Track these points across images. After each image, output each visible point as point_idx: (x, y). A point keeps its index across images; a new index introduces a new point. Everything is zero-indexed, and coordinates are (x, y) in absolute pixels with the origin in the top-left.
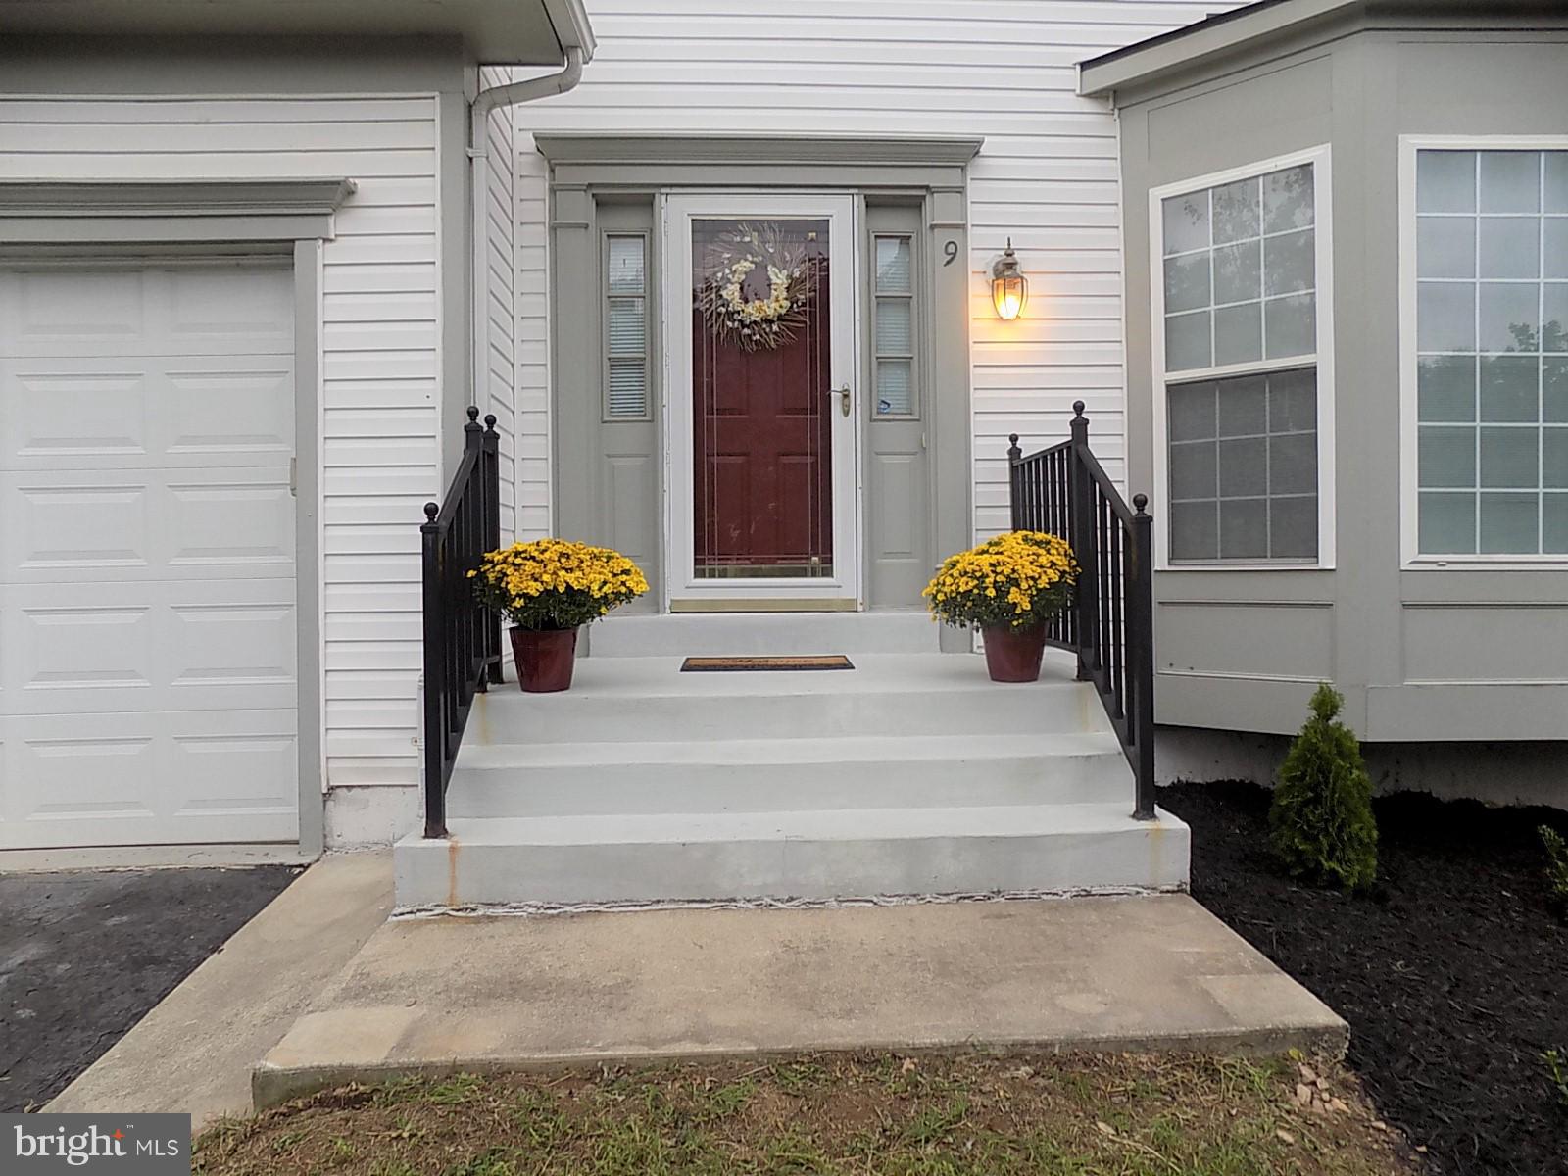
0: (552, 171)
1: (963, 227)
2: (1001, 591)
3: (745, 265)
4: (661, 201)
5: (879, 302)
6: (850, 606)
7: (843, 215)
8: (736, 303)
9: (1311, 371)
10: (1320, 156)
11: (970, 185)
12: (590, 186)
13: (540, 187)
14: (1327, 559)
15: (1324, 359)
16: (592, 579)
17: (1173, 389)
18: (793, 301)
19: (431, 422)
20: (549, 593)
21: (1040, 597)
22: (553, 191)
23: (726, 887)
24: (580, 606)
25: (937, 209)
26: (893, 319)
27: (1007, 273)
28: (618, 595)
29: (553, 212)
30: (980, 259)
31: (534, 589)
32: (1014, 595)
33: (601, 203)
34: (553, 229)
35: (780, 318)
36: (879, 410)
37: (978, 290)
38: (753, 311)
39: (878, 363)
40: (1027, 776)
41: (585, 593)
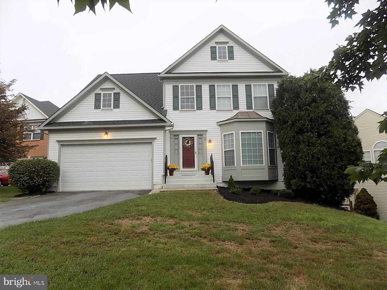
0: (170, 133)
1: (206, 137)
2: (205, 168)
3: (187, 141)
4: (180, 136)
5: (199, 144)
6: (196, 171)
7: (195, 137)
8: (186, 144)
9: (234, 150)
10: (234, 132)
11: (207, 133)
12: (173, 134)
13: (169, 134)
14: (235, 166)
15: (235, 149)
16: (175, 167)
17: (225, 151)
18: (191, 144)
19: (162, 156)
20: (172, 168)
21: (208, 168)
22: (170, 135)
23: (185, 187)
24: (174, 169)
25: (204, 136)
26: (200, 145)
27: (210, 141)
28: (177, 169)
29: (170, 137)
30: (208, 140)
31: (171, 168)
32: (206, 168)
33: (174, 136)
34: (170, 138)
35: (190, 146)
36: (199, 153)
37: (208, 142)
38: (188, 145)
39: (199, 149)
40: (207, 181)
41: (175, 168)
